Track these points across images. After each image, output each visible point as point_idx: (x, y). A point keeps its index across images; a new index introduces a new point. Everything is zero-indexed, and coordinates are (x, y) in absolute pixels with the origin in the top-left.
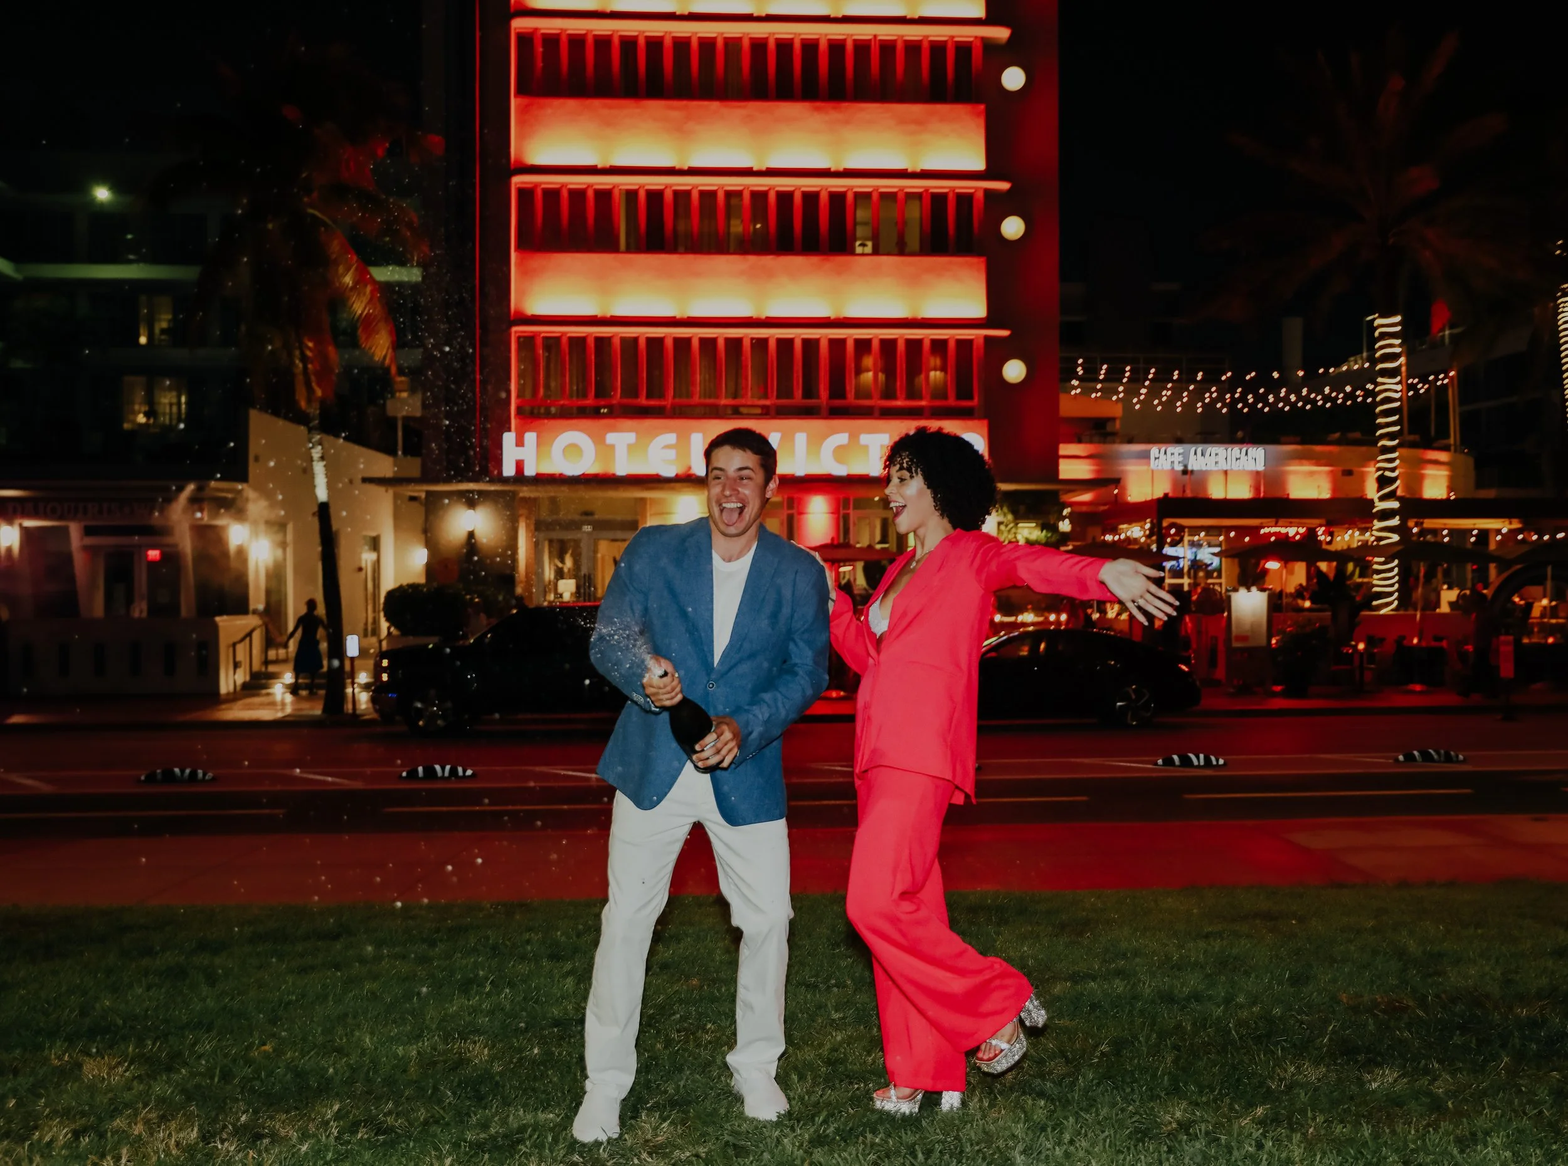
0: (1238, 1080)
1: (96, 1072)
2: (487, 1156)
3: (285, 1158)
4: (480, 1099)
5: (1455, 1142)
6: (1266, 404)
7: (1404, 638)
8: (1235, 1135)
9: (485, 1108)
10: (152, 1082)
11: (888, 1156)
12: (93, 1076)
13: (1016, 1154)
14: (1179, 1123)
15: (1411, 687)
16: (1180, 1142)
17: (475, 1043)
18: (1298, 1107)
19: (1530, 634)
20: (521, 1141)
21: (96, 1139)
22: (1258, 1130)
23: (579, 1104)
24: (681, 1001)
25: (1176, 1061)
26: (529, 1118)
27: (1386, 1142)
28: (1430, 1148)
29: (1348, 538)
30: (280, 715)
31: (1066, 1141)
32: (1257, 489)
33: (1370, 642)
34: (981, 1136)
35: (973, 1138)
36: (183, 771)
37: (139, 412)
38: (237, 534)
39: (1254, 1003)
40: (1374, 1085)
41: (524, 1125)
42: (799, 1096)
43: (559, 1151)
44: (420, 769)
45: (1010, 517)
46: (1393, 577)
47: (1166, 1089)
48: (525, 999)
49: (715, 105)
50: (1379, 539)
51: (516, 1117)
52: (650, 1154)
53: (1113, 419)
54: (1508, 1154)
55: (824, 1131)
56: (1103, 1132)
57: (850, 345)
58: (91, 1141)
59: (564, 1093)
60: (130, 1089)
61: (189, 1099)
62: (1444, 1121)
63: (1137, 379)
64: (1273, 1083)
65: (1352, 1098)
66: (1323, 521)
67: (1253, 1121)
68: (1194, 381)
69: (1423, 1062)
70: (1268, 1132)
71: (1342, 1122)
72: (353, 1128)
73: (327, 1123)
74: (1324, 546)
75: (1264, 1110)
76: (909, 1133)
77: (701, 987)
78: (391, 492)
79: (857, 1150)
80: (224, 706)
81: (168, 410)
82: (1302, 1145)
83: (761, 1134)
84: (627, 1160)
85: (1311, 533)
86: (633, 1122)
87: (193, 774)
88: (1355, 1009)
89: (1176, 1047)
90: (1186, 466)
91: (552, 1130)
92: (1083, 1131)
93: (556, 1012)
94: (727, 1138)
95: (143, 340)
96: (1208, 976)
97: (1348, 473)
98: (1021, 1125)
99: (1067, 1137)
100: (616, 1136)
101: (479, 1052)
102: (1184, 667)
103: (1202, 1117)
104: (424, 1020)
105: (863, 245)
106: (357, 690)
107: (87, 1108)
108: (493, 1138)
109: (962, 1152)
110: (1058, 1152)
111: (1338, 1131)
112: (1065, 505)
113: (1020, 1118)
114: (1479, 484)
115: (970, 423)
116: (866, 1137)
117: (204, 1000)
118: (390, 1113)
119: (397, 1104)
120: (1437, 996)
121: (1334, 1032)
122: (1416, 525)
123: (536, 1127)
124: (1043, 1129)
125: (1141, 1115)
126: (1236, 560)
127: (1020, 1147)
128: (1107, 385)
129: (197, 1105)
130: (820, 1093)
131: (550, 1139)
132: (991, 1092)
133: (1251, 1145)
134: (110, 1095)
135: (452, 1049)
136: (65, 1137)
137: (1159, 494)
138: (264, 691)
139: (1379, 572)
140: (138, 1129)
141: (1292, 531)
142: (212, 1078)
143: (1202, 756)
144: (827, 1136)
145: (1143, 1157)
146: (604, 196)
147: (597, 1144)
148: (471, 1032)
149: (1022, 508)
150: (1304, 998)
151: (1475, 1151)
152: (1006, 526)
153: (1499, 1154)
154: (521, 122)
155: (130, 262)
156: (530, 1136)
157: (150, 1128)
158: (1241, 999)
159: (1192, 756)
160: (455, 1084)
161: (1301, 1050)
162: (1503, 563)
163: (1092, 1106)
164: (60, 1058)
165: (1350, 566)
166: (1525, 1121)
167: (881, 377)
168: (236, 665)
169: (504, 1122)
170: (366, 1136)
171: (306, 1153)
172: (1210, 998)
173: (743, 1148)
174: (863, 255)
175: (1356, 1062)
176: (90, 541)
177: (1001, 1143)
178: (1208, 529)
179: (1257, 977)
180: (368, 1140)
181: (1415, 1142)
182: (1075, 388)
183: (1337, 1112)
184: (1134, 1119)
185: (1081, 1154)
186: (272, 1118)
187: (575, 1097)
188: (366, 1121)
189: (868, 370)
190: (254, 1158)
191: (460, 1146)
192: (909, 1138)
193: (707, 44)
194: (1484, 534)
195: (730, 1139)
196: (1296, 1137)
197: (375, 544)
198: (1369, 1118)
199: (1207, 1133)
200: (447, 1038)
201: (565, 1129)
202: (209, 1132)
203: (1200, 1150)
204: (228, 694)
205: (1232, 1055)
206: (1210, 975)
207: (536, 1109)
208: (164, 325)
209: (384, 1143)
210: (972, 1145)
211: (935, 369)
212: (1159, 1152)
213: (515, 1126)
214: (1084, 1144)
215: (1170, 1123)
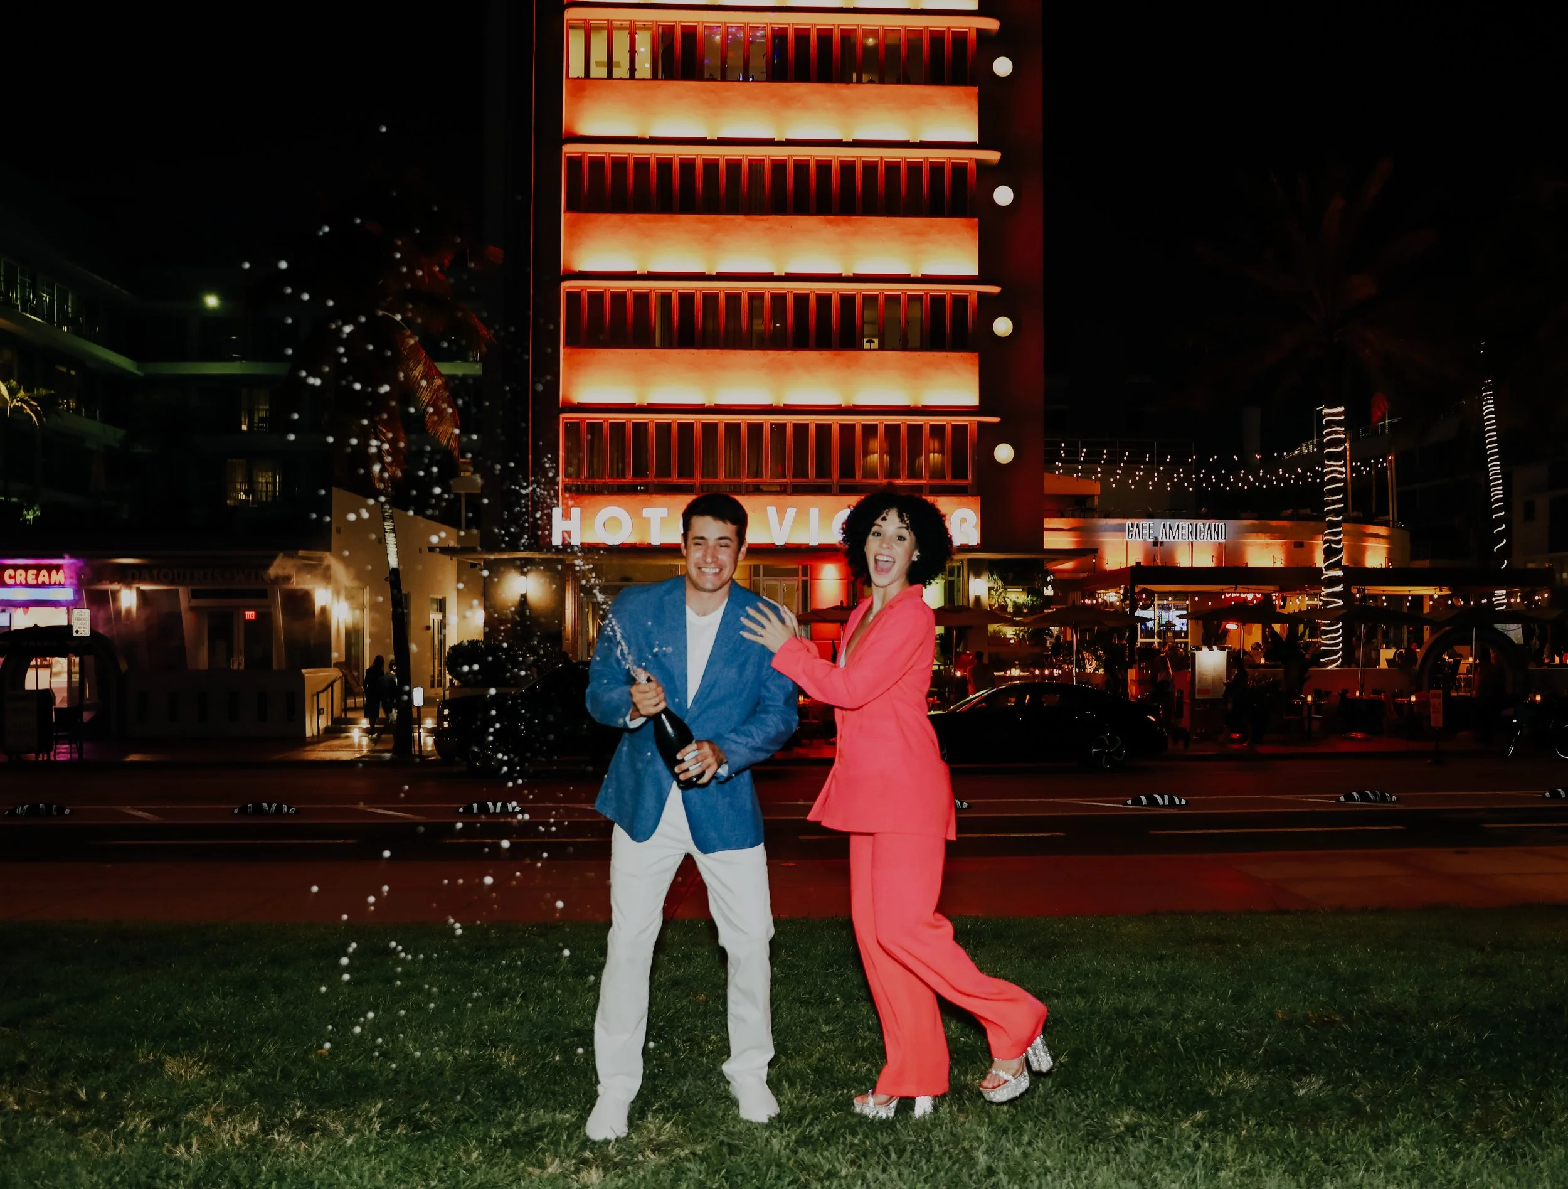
0: (1181, 1087)
1: (175, 1070)
2: (508, 1151)
3: (333, 1150)
4: (505, 1101)
5: (1370, 1142)
6: (1227, 483)
7: (1347, 691)
8: (1176, 1138)
9: (509, 1108)
10: (222, 1080)
11: (865, 1156)
12: (173, 1073)
13: (980, 1154)
14: (1127, 1126)
15: (1353, 735)
16: (1126, 1144)
17: (504, 1050)
18: (1233, 1111)
19: (1458, 688)
20: (540, 1138)
21: (172, 1129)
22: (1196, 1132)
23: (593, 1106)
24: (688, 1015)
25: (1126, 1070)
26: (547, 1118)
27: (1309, 1143)
28: (1348, 1147)
29: (1298, 603)
30: (357, 755)
31: (1024, 1142)
32: (1219, 559)
33: (1317, 695)
34: (948, 1137)
35: (942, 1139)
36: (270, 806)
37: (241, 491)
38: (322, 596)
39: (1199, 1019)
40: (1302, 1092)
41: (544, 1124)
42: (789, 1100)
43: (572, 1147)
44: (475, 806)
45: (1000, 583)
46: (1338, 637)
47: (1116, 1096)
48: (550, 1011)
49: (740, 218)
50: (1326, 603)
51: (537, 1116)
52: (653, 1151)
53: (1093, 496)
54: (1417, 1153)
55: (810, 1132)
56: (1058, 1134)
57: (858, 430)
58: (168, 1131)
59: (580, 1096)
60: (203, 1086)
61: (253, 1096)
62: (1362, 1123)
63: (1113, 461)
64: (1212, 1090)
65: (1281, 1103)
66: (1277, 588)
67: (1192, 1125)
68: (1164, 463)
69: (1346, 1070)
70: (1205, 1134)
71: (1271, 1125)
72: (393, 1125)
73: (372, 1118)
74: (1278, 610)
75: (1203, 1114)
76: (885, 1134)
77: (707, 1002)
78: (455, 559)
79: (838, 1149)
80: (308, 748)
81: (264, 489)
82: (1235, 1146)
83: (753, 1134)
84: (633, 1156)
85: (1267, 597)
86: (640, 1122)
87: (279, 808)
88: (1288, 1024)
89: (1128, 1058)
90: (1156, 538)
91: (568, 1128)
92: (1041, 1134)
93: (577, 1024)
94: (722, 1138)
95: (244, 428)
96: (1159, 994)
97: (1300, 545)
98: (984, 1129)
99: (1026, 1139)
100: (624, 1135)
101: (506, 1059)
102: (1152, 718)
103: (1147, 1121)
104: (461, 1029)
105: (870, 342)
106: (423, 735)
107: (165, 1101)
108: (515, 1135)
109: (931, 1151)
110: (1017, 1152)
111: (1268, 1132)
112: (1048, 573)
113: (984, 1122)
114: (1415, 556)
115: (964, 499)
116: (846, 1139)
117: (270, 1008)
118: (426, 1111)
119: (432, 1103)
120: (1361, 1012)
121: (1269, 1044)
122: (1359, 592)
123: (554, 1125)
124: (1005, 1131)
125: (1093, 1119)
126: (1201, 622)
127: (983, 1147)
128: (1086, 466)
129: (259, 1102)
130: (807, 1098)
131: (565, 1137)
132: (961, 1098)
133: (1189, 1146)
134: (187, 1091)
135: (484, 1055)
136: (145, 1126)
137: (1132, 563)
138: (344, 735)
139: (1326, 633)
140: (208, 1121)
141: (1250, 596)
142: (274, 1077)
143: (1166, 797)
144: (812, 1137)
145: (1092, 1157)
146: (642, 298)
147: (607, 1142)
148: (500, 1041)
149: (1011, 575)
150: (1243, 1014)
151: (1388, 1150)
152: (997, 591)
153: (1409, 1153)
154: (571, 235)
155: (234, 360)
156: (548, 1134)
157: (219, 1120)
158: (1188, 1015)
159: (1157, 797)
160: (485, 1086)
161: (1238, 1062)
162: (1435, 625)
163: (1049, 1111)
164: (146, 1057)
165: (1301, 628)
166: (1433, 1123)
167: (886, 458)
168: (320, 712)
169: (526, 1120)
170: (404, 1132)
171: (351, 1146)
172: (1161, 1014)
173: (736, 1146)
174: (870, 350)
175: (1287, 1070)
176: (196, 602)
177: (966, 1144)
178: (1175, 594)
179: (1203, 995)
180: (406, 1135)
181: (1334, 1142)
182: (1058, 468)
183: (1268, 1117)
184: (1087, 1123)
185: (1038, 1154)
186: (322, 1114)
187: (589, 1099)
188: (404, 1118)
189: (874, 453)
190: (305, 1148)
191: (485, 1141)
192: (885, 1139)
193: (734, 165)
194: (1418, 600)
195: (725, 1139)
196: (1231, 1139)
197: (441, 606)
198: (1295, 1122)
199: (1151, 1136)
200: (481, 1045)
201: (580, 1128)
202: (268, 1125)
203: (1144, 1150)
204: (313, 736)
205: (1177, 1065)
206: (1162, 993)
207: (554, 1110)
208: (262, 414)
209: (420, 1138)
210: (940, 1146)
211: (934, 452)
212: (1107, 1152)
213: (536, 1124)
214: (1040, 1145)
215: (1119, 1126)
